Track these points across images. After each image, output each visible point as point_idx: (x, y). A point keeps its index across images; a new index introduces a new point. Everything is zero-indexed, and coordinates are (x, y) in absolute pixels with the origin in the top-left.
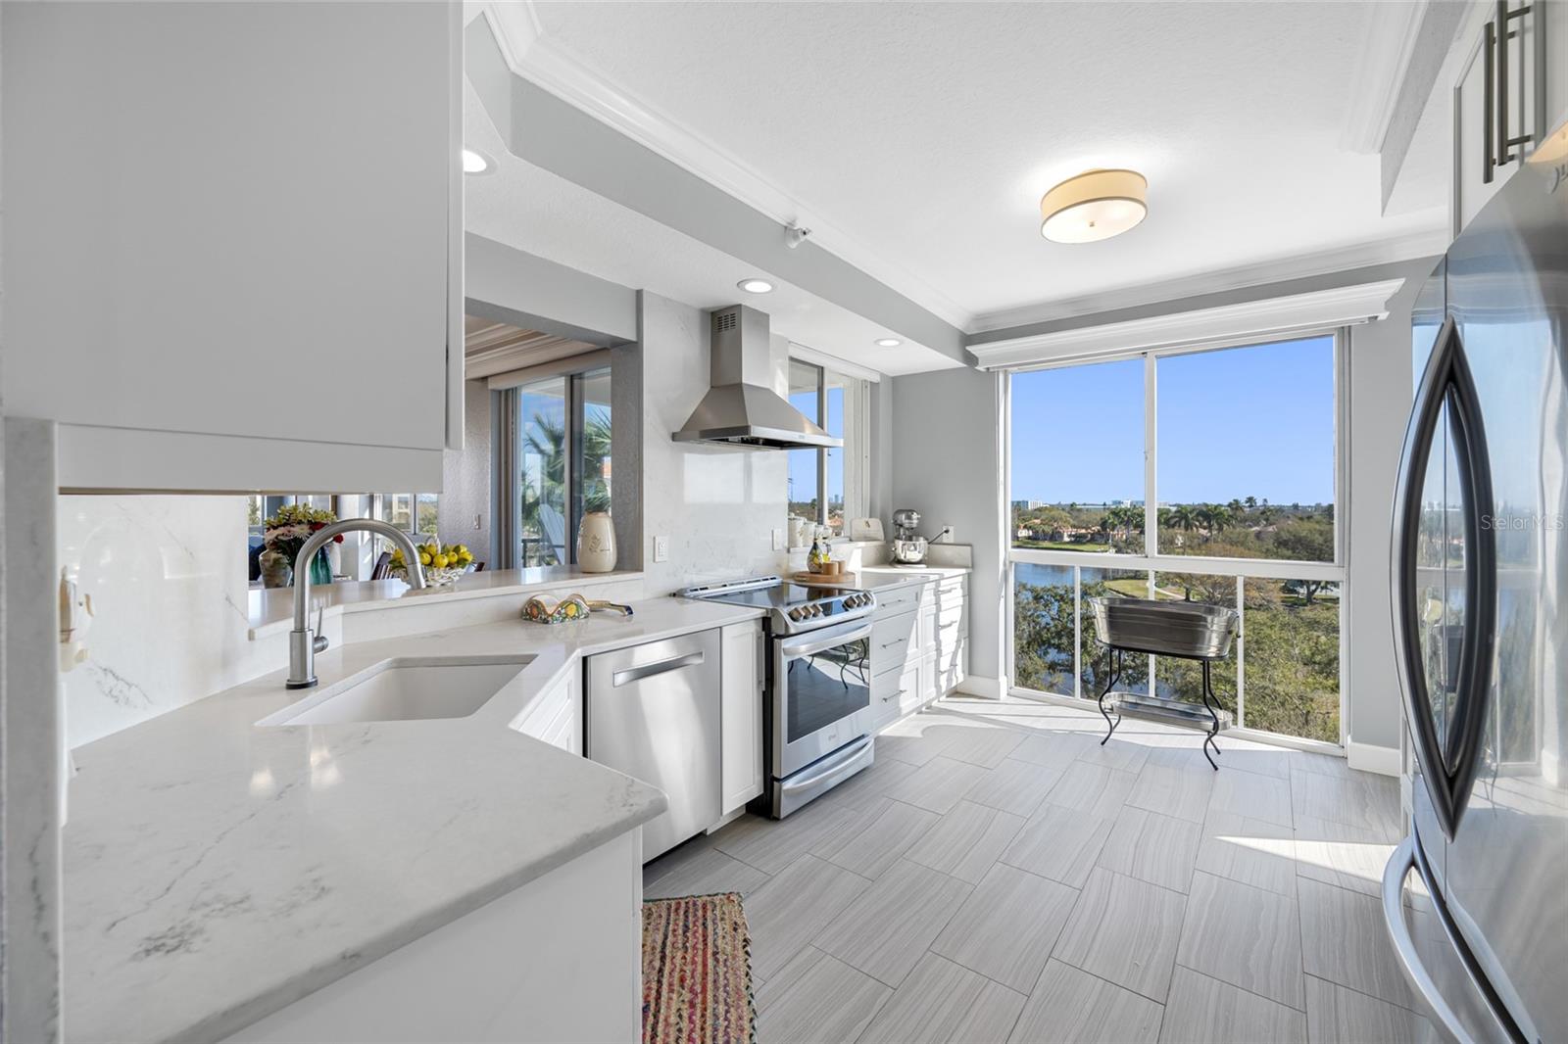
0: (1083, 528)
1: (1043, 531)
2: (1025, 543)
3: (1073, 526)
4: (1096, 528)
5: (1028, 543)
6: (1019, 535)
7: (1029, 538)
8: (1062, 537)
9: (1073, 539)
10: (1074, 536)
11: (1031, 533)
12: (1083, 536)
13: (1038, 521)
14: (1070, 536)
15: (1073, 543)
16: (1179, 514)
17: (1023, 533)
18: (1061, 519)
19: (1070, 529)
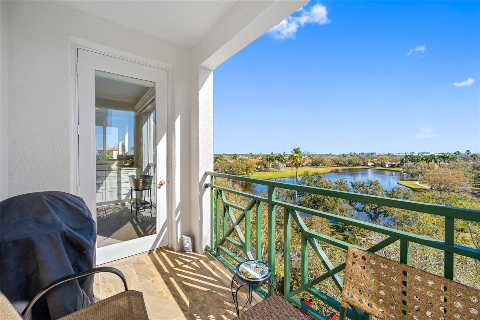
0: (394, 162)
1: (378, 163)
2: (371, 167)
3: (390, 161)
4: (399, 162)
5: (372, 167)
6: (369, 165)
7: (372, 165)
8: (385, 165)
9: (390, 166)
10: (390, 165)
11: (373, 164)
12: (395, 165)
13: (376, 160)
14: (388, 165)
15: (389, 167)
16: (431, 157)
17: (370, 164)
18: (385, 159)
19: (389, 162)
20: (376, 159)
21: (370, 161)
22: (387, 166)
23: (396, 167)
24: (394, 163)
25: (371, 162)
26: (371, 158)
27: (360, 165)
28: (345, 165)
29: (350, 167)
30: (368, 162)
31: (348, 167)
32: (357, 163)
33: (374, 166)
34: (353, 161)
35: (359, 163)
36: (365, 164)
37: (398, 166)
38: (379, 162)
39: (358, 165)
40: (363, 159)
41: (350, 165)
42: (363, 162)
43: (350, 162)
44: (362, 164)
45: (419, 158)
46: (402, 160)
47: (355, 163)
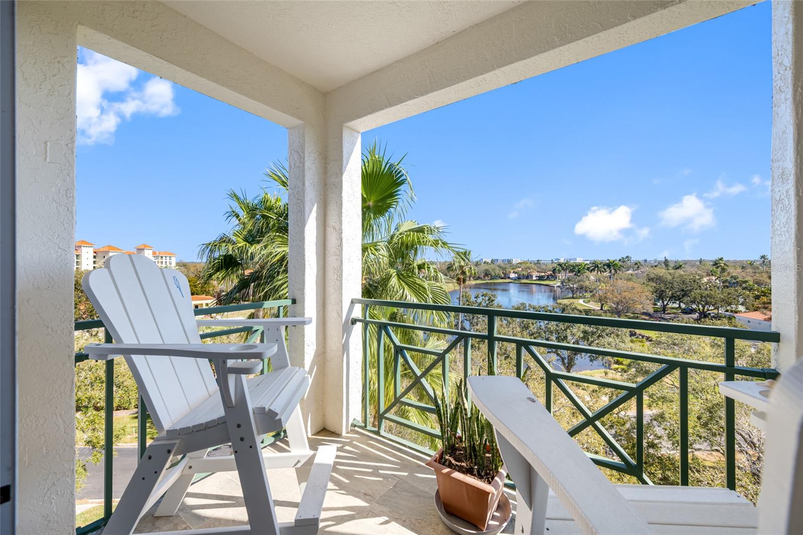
2: (513, 281)
4: (550, 273)
5: (515, 280)
9: (538, 278)
11: (517, 276)
12: (545, 277)
14: (536, 276)
15: (538, 280)
16: (594, 265)
17: (512, 275)
18: (532, 268)
19: (536, 273)
20: (519, 268)
21: (512, 271)
22: (534, 278)
23: (546, 279)
24: (543, 274)
25: (514, 272)
26: (514, 267)
27: (499, 277)
28: (479, 278)
29: (487, 280)
30: (510, 272)
31: (482, 280)
32: (496, 274)
33: (519, 278)
34: (491, 272)
35: (498, 275)
36: (506, 276)
37: (548, 278)
38: (524, 273)
39: (498, 277)
40: (504, 269)
41: (486, 278)
42: (503, 273)
43: (487, 274)
44: (503, 276)
45: (580, 267)
46: (554, 271)
47: (493, 274)
